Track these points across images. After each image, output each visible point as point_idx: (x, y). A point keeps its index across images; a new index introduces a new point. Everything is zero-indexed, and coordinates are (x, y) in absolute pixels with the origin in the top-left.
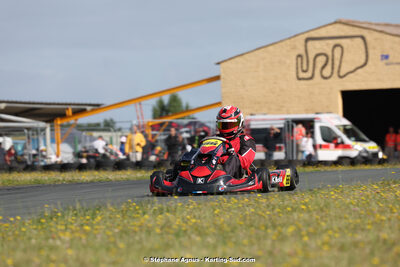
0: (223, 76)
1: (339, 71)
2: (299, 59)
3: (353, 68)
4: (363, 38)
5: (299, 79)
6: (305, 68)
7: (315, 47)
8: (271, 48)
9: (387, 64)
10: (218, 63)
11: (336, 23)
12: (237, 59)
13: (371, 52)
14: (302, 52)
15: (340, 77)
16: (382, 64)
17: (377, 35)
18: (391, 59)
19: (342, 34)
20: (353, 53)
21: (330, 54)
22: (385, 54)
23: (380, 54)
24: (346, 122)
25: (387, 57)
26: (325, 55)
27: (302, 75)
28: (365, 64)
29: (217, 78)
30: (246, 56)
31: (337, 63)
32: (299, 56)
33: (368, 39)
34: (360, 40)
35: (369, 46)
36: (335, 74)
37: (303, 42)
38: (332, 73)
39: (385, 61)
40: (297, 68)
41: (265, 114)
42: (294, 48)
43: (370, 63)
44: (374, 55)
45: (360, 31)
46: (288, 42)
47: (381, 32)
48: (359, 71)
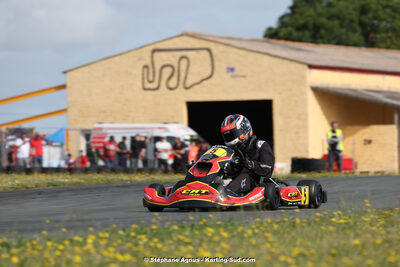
0: (69, 85)
1: (184, 83)
2: (146, 70)
3: (199, 80)
4: (209, 50)
5: (145, 89)
6: (151, 78)
7: (161, 59)
8: (117, 59)
9: (233, 77)
10: (65, 72)
11: (182, 35)
12: (84, 68)
13: (216, 64)
14: (149, 63)
15: (187, 88)
16: (227, 76)
17: (222, 48)
18: (236, 72)
19: (189, 46)
20: (199, 65)
21: (176, 65)
22: (231, 66)
23: (225, 66)
24: (192, 132)
25: (232, 70)
26: (172, 66)
27: (148, 85)
28: (211, 76)
29: (63, 87)
30: (93, 66)
31: (183, 74)
32: (146, 67)
33: (214, 51)
34: (205, 53)
35: (215, 59)
36: (181, 86)
37: (149, 54)
38: (178, 84)
39: (231, 74)
40: (143, 79)
41: (112, 123)
42: (140, 59)
43: (215, 75)
44: (220, 67)
45: (206, 43)
46: (135, 52)
47: (228, 45)
48: (205, 82)
